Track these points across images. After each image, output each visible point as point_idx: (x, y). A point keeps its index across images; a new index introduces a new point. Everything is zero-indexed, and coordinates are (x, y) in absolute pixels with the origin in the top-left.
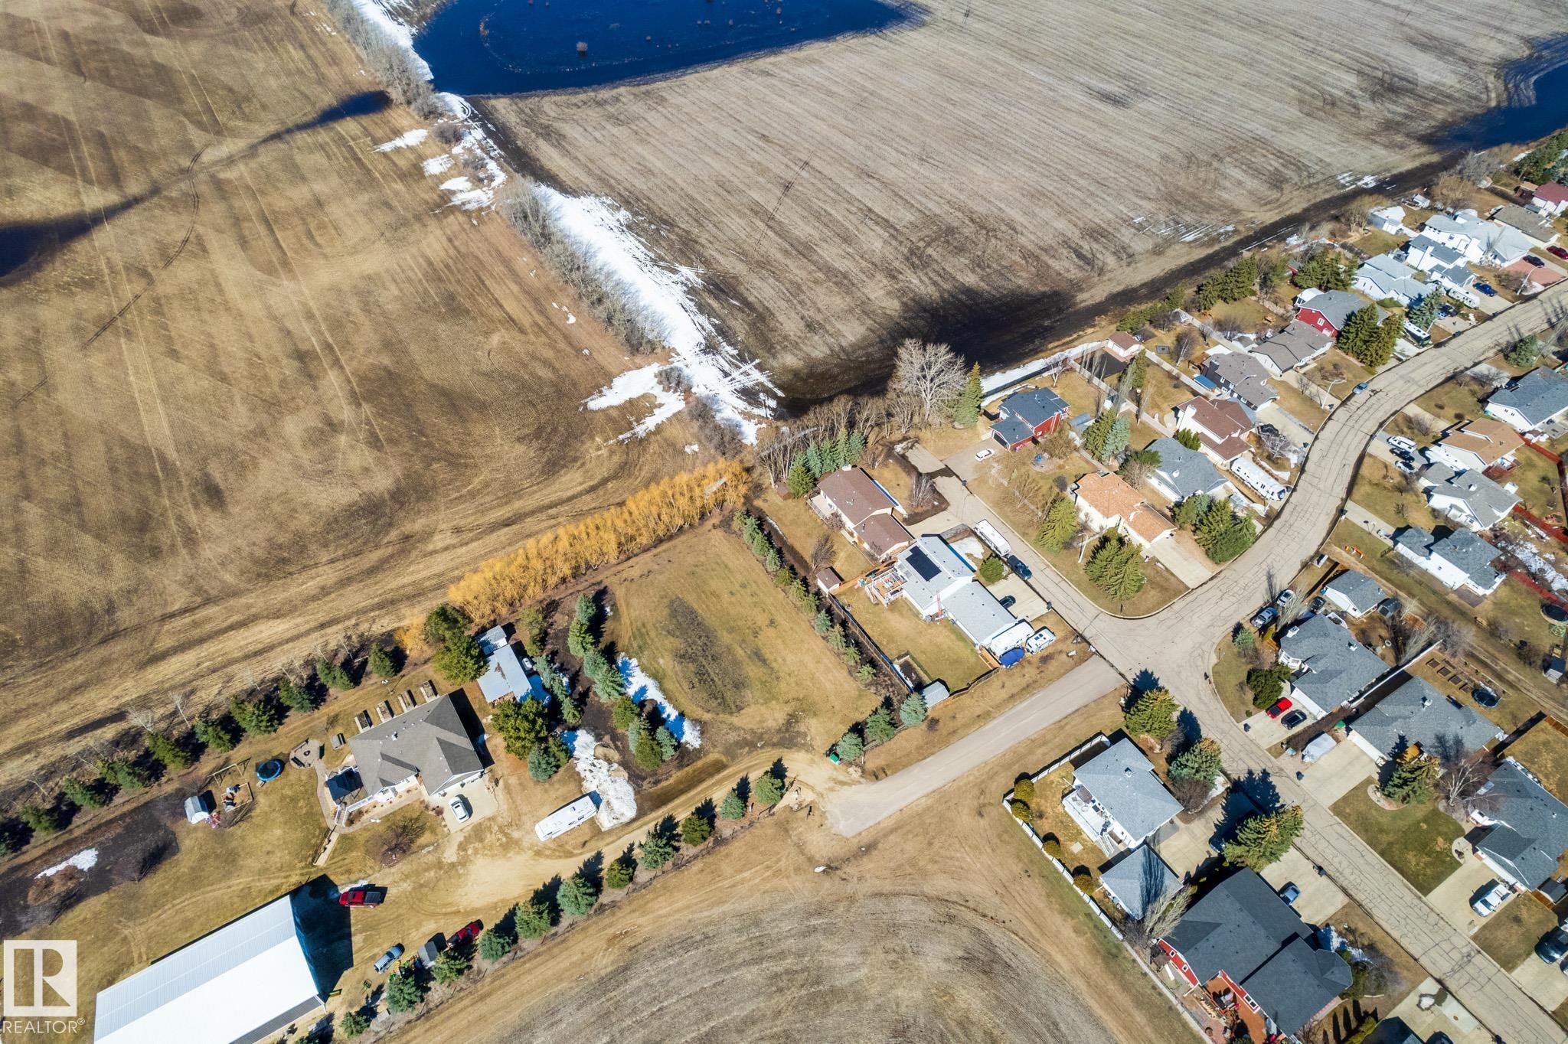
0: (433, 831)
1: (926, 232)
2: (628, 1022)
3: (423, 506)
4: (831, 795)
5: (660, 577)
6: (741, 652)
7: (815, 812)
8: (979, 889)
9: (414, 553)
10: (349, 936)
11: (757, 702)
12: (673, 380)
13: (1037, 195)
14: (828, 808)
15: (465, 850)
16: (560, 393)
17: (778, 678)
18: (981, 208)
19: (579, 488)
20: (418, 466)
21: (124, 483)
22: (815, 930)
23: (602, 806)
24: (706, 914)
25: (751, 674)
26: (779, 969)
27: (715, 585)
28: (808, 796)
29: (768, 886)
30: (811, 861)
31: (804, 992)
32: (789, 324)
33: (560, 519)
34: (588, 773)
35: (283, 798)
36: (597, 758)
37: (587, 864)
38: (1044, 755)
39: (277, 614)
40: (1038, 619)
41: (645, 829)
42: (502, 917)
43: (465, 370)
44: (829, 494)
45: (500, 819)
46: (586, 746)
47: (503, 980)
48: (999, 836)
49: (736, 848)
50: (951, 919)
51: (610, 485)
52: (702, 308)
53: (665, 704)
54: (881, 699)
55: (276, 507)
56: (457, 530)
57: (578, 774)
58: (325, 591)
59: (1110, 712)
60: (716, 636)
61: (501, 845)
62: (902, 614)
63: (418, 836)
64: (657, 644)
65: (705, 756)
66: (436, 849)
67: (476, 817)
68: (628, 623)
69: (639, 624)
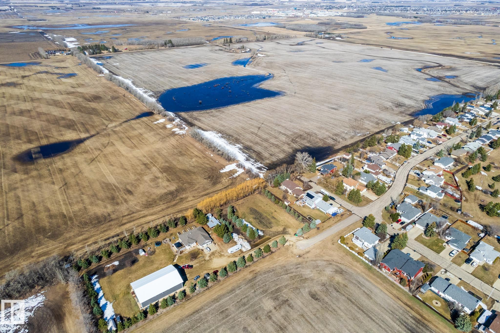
0: (202, 254)
1: (295, 136)
3: (184, 192)
4: (297, 242)
5: (246, 204)
6: (269, 217)
7: (294, 246)
8: (336, 258)
9: (184, 202)
10: (186, 275)
11: (275, 226)
12: (240, 166)
13: (321, 128)
14: (297, 245)
15: (211, 257)
16: (213, 170)
17: (279, 222)
18: (307, 131)
20: (181, 185)
21: (106, 190)
22: (299, 268)
23: (242, 247)
24: (272, 266)
25: (272, 221)
26: (292, 275)
27: (260, 205)
28: (292, 243)
29: (286, 260)
30: (295, 255)
31: (299, 279)
32: (266, 155)
34: (238, 241)
35: (163, 250)
36: (239, 238)
37: (241, 258)
38: (345, 233)
39: (152, 215)
40: (339, 208)
41: (254, 251)
43: (188, 166)
44: (284, 185)
45: (218, 251)
46: (236, 236)
47: (226, 281)
48: (339, 248)
49: (277, 253)
51: (229, 187)
52: (244, 152)
53: (253, 227)
55: (146, 194)
56: (194, 197)
57: (235, 241)
58: (163, 210)
59: (359, 224)
60: (262, 214)
61: (219, 256)
62: (306, 208)
63: (198, 255)
64: (248, 216)
65: (265, 237)
66: (203, 257)
67: (212, 251)
68: (240, 213)
69: (243, 213)
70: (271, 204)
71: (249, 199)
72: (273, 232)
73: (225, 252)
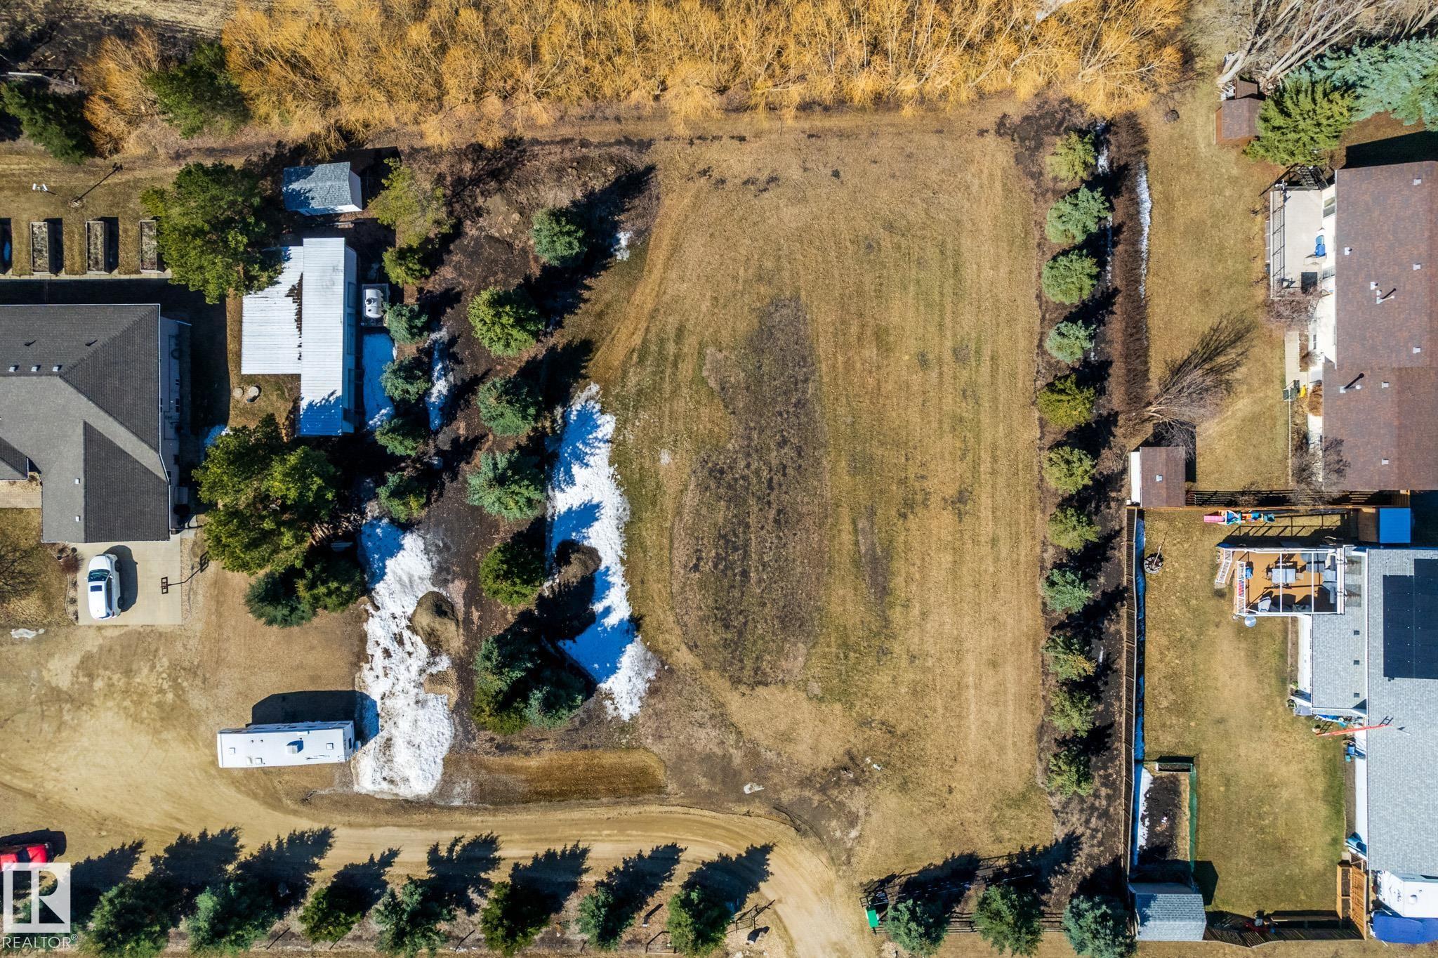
0: (48, 600)
5: (789, 212)
6: (846, 537)
11: (803, 686)
15: (91, 676)
17: (885, 652)
23: (373, 745)
25: (834, 608)
34: (378, 654)
36: (412, 628)
37: (296, 840)
41: (432, 836)
44: (1340, 208)
45: (179, 646)
46: (407, 586)
53: (616, 579)
54: (1060, 833)
57: (363, 638)
60: (818, 462)
61: (160, 705)
62: (1253, 656)
63: (17, 593)
64: (680, 405)
65: (629, 748)
66: (38, 640)
67: (135, 618)
68: (649, 306)
69: (672, 322)
70: (1004, 366)
71: (874, 151)
72: (733, 737)
73: (225, 693)
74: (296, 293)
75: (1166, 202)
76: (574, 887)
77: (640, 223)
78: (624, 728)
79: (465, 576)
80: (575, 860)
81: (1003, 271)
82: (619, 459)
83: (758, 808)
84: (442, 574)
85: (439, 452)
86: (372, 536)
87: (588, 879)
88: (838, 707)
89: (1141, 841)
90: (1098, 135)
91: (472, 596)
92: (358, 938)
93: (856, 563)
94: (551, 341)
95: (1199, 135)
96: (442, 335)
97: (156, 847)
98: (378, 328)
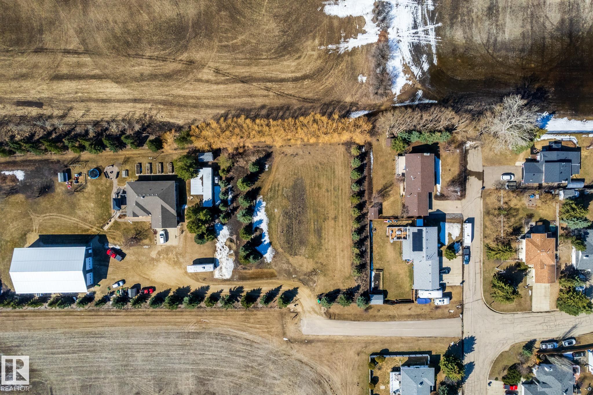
0: (151, 240)
2: (191, 351)
3: (206, 43)
4: (307, 314)
5: (300, 161)
6: (312, 226)
7: (298, 317)
8: (337, 379)
9: (191, 76)
10: (108, 266)
11: (304, 256)
14: (304, 319)
15: (160, 255)
17: (320, 249)
19: (290, 75)
20: (214, 7)
22: (270, 360)
23: (218, 268)
24: (236, 331)
25: (310, 240)
26: (250, 365)
27: (323, 181)
28: (299, 309)
29: (263, 335)
30: (284, 334)
31: (254, 376)
33: (271, 93)
34: (219, 250)
35: (98, 189)
36: (226, 245)
37: (202, 288)
38: (401, 347)
40: (451, 287)
41: (230, 286)
42: (163, 290)
45: (177, 249)
46: (224, 236)
47: (156, 313)
48: (359, 366)
49: (260, 315)
50: (320, 383)
51: (306, 82)
53: (267, 234)
54: (356, 285)
57: (216, 247)
58: (142, 77)
59: (443, 345)
60: (307, 211)
61: (174, 261)
62: (395, 249)
63: (144, 239)
64: (279, 200)
65: (270, 268)
66: (149, 248)
67: (168, 243)
68: (272, 180)
69: (277, 183)
70: (344, 192)
71: (317, 148)
72: (290, 266)
73: (187, 258)
74: (202, 179)
75: (376, 158)
76: (259, 296)
77: (270, 163)
78: (268, 264)
79: (236, 234)
80: (259, 291)
81: (343, 172)
82: (267, 210)
83: (296, 280)
84: (231, 234)
85: (230, 210)
86: (217, 226)
87: (262, 295)
88: (311, 260)
89: (373, 286)
90: (360, 147)
91: (238, 238)
92: (215, 308)
93: (314, 231)
94: (253, 187)
95: (383, 144)
96: (230, 186)
97: (174, 290)
98: (217, 185)
